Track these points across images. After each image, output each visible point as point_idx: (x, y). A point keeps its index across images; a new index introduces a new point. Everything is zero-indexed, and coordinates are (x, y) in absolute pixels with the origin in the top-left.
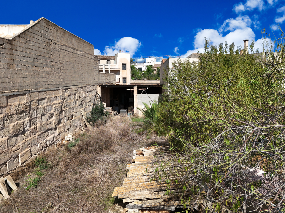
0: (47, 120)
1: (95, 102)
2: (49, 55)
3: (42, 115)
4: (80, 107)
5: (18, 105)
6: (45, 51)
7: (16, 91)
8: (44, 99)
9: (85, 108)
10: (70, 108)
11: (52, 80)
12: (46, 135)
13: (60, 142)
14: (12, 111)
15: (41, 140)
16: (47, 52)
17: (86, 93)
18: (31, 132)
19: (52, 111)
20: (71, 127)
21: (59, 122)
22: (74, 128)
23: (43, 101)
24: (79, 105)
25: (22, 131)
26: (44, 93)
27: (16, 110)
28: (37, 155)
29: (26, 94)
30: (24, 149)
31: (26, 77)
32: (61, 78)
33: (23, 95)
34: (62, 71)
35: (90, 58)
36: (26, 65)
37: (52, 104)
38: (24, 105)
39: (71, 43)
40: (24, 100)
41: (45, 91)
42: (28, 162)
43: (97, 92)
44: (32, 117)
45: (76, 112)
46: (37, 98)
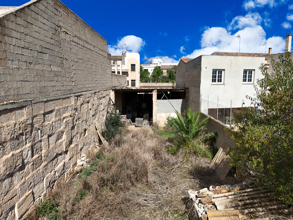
0: (56, 142)
1: (108, 110)
2: (59, 49)
3: (49, 136)
4: (93, 117)
5: (13, 126)
6: (52, 41)
7: (10, 103)
8: (51, 112)
9: (98, 119)
10: (83, 121)
11: (62, 84)
12: (54, 164)
13: (72, 169)
14: (3, 137)
15: (48, 173)
16: (55, 44)
17: (99, 99)
18: (33, 164)
19: (62, 128)
20: (84, 145)
21: (71, 142)
22: (87, 147)
23: (50, 115)
24: (93, 116)
25: (20, 165)
26: (51, 103)
27: (10, 134)
28: (42, 197)
29: (25, 107)
30: (23, 194)
31: (26, 80)
32: (73, 82)
33: (21, 108)
34: (74, 72)
35: (104, 56)
36: (26, 62)
37: (62, 118)
38: (23, 123)
39: (84, 34)
40: (23, 116)
41: (53, 100)
42: (29, 212)
43: (110, 98)
44: (35, 141)
45: (90, 125)
46: (42, 112)
